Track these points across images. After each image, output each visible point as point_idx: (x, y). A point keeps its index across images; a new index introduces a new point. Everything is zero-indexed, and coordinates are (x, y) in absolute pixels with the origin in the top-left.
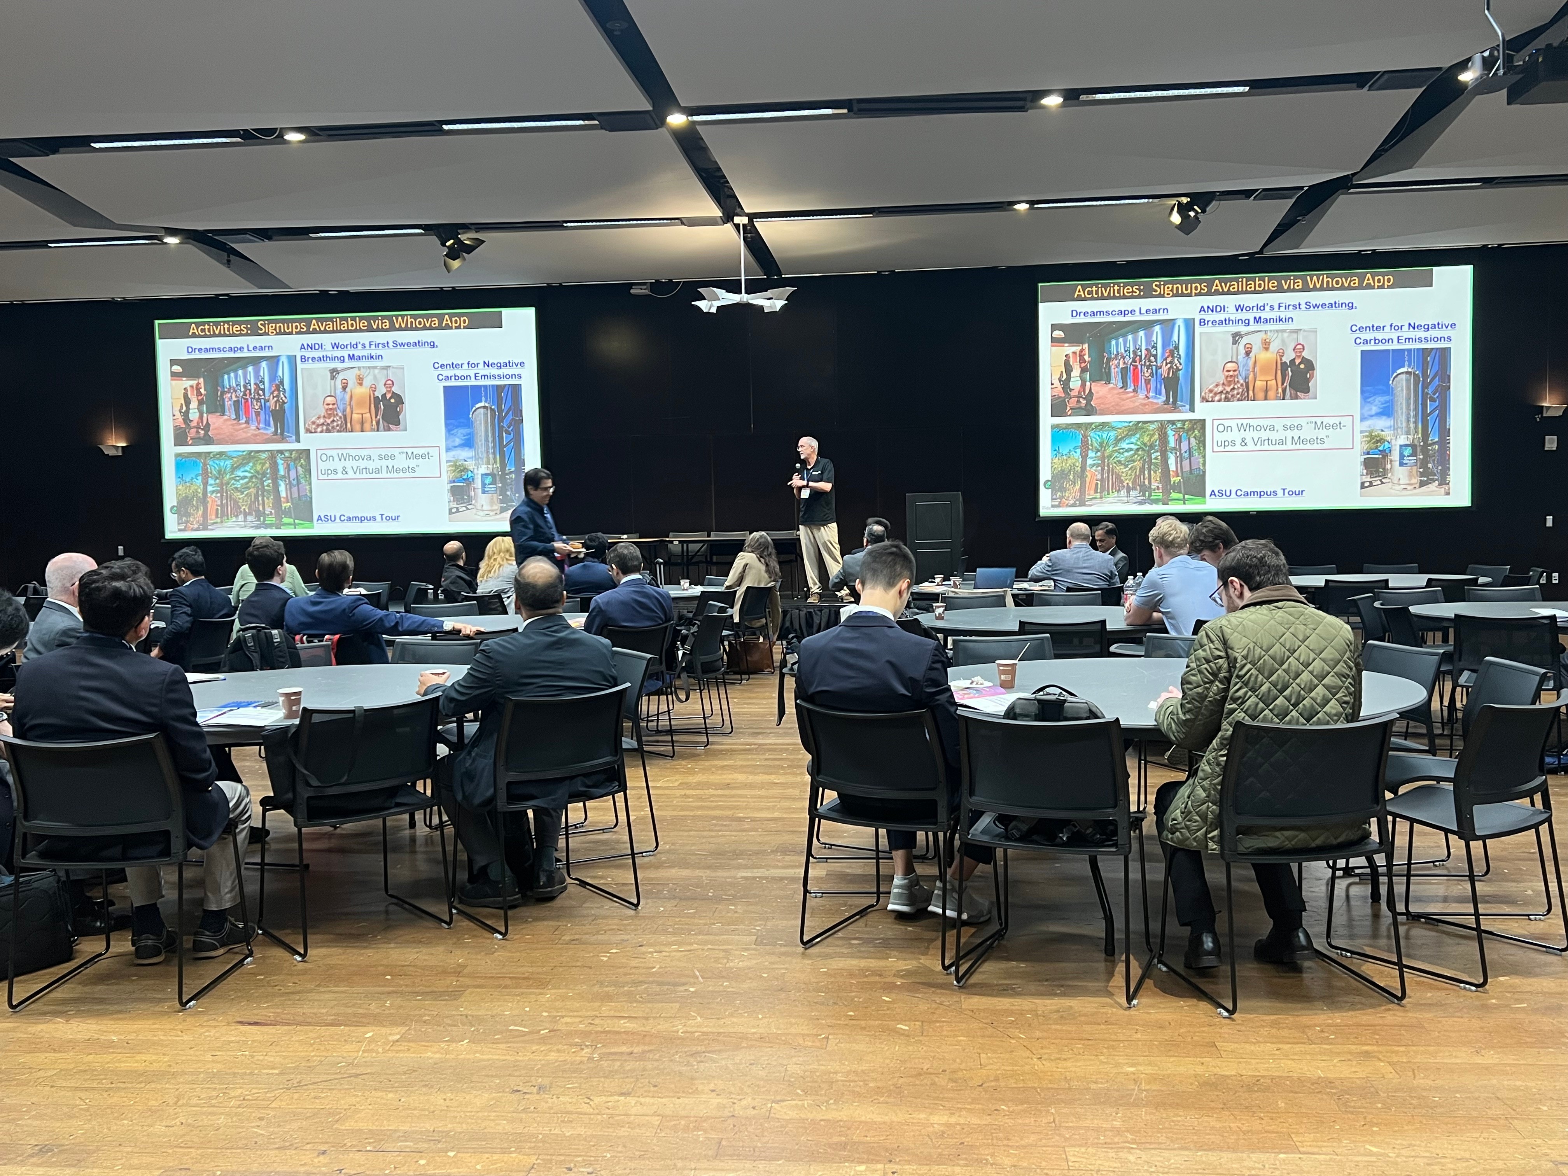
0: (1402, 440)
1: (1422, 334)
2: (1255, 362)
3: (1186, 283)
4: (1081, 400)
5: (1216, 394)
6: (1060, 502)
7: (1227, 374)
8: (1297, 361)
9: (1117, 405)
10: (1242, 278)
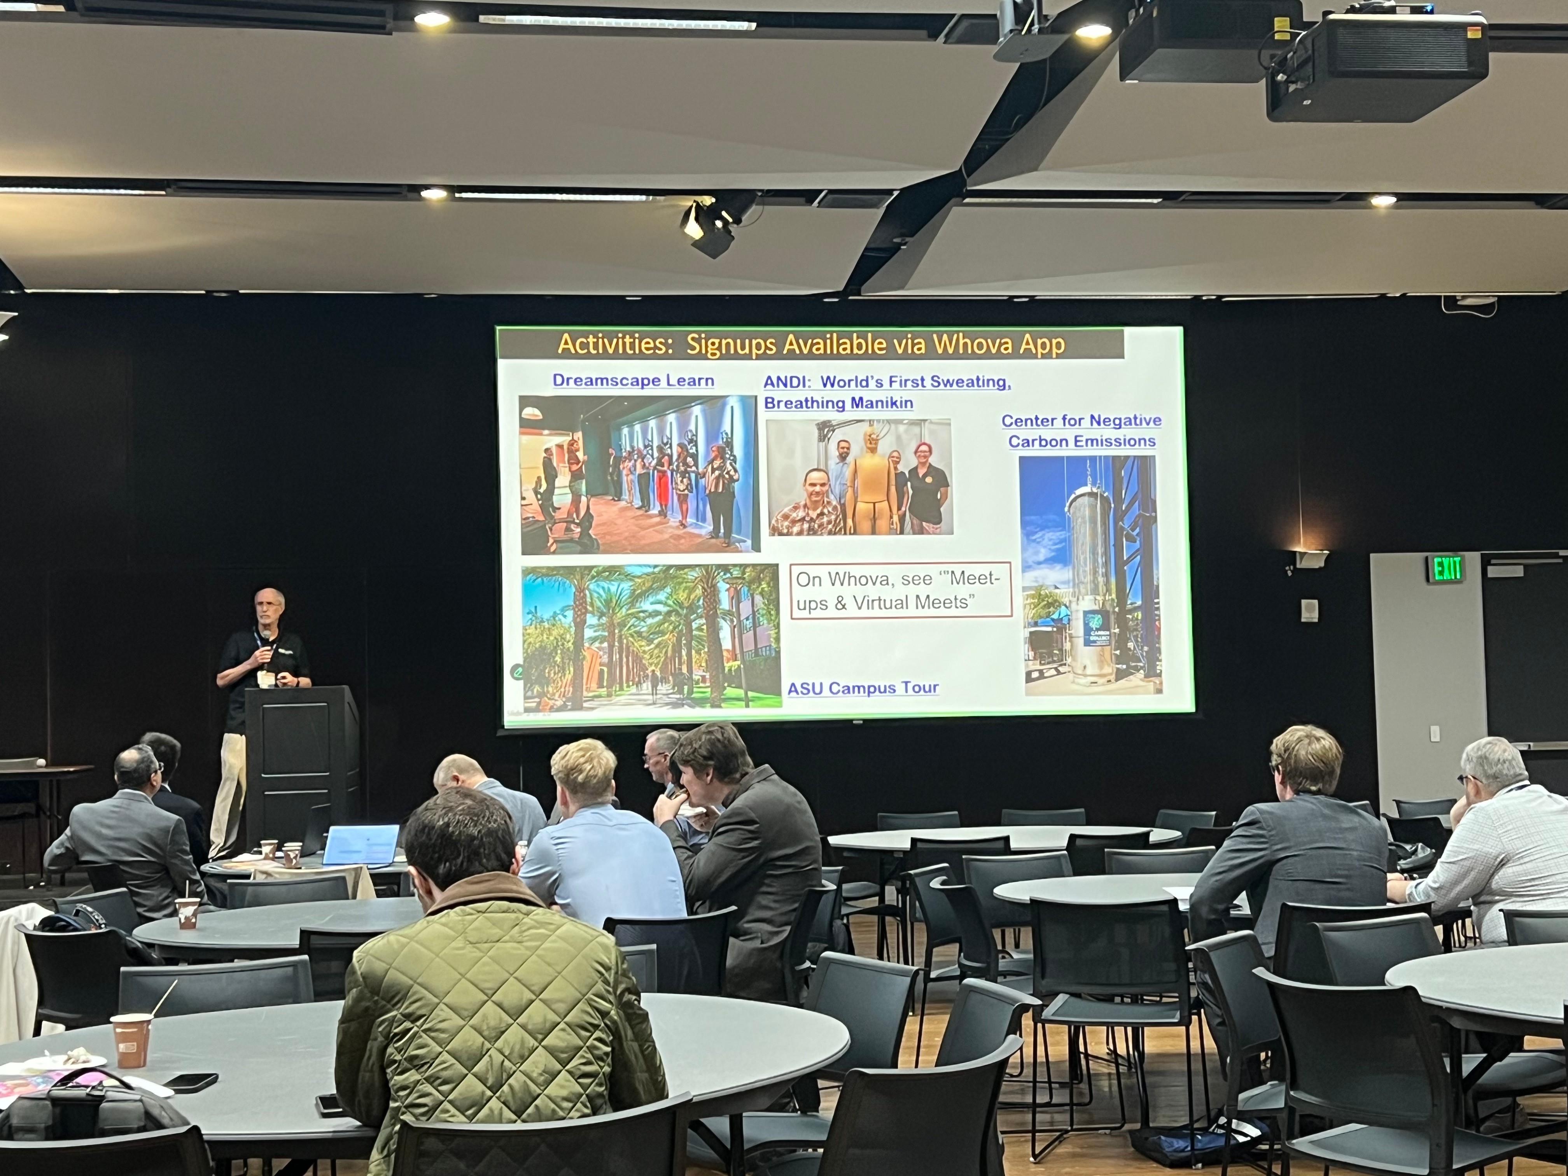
0: (1088, 603)
1: (1109, 433)
2: (856, 471)
3: (743, 337)
4: (573, 526)
5: (794, 522)
6: (539, 703)
7: (811, 489)
8: (922, 472)
9: (634, 537)
10: (832, 333)
